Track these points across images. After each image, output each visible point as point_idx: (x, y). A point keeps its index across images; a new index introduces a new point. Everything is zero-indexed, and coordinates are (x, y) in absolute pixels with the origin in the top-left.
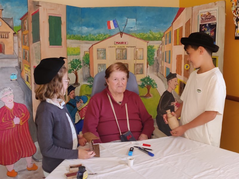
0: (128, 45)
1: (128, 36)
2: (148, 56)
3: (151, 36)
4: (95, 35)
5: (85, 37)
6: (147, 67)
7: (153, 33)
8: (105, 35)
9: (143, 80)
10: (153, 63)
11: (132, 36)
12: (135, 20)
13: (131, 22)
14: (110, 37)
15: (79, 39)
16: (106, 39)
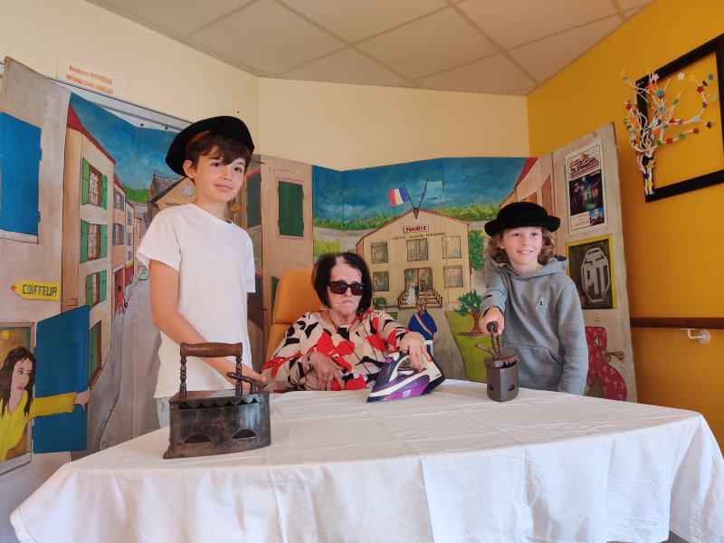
0: (430, 232)
1: (429, 215)
2: (471, 252)
3: (474, 211)
4: (367, 218)
5: (349, 224)
6: (471, 273)
7: (479, 206)
8: (385, 218)
9: (463, 299)
10: (482, 265)
11: (436, 213)
12: (441, 183)
13: (434, 187)
14: (395, 219)
15: (338, 227)
16: (386, 223)
